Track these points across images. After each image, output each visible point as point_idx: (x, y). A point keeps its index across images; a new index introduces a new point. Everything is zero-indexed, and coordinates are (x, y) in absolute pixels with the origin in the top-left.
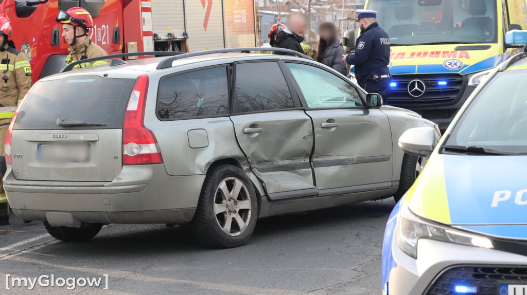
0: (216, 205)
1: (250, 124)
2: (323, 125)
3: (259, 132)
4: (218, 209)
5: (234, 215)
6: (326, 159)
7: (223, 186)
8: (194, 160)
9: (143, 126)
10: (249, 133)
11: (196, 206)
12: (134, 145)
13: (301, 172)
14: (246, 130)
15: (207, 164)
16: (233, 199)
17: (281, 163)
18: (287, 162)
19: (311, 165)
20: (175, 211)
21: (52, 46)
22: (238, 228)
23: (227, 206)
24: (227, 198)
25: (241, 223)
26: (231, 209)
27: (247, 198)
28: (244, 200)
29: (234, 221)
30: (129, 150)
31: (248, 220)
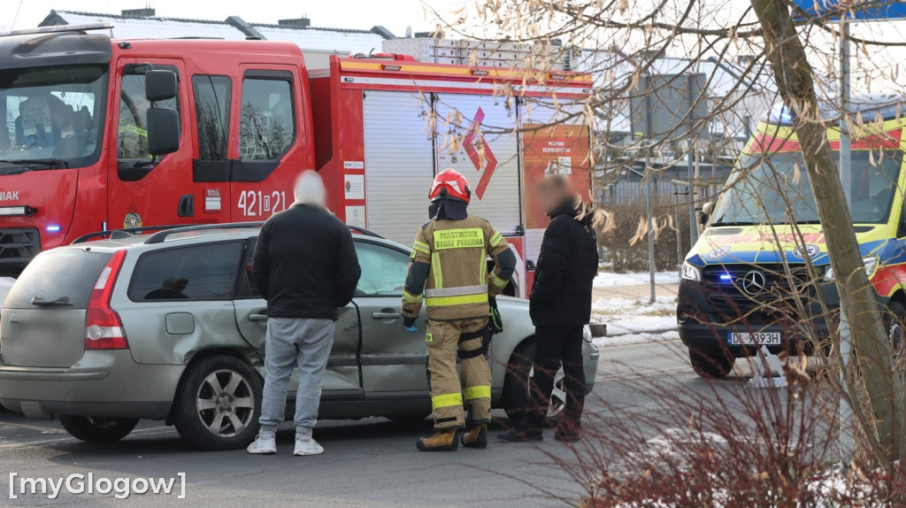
0: (200, 401)
2: (375, 314)
4: (202, 405)
5: (227, 414)
6: (383, 356)
7: (212, 379)
8: (171, 349)
9: (109, 306)
11: (171, 398)
12: (98, 327)
13: (341, 370)
14: (252, 316)
15: (189, 353)
16: (228, 396)
19: (359, 363)
21: (181, 217)
22: (231, 429)
23: (218, 402)
24: (218, 393)
25: (237, 423)
26: (223, 406)
27: (248, 395)
28: (243, 397)
29: (226, 420)
30: (92, 333)
31: (249, 421)
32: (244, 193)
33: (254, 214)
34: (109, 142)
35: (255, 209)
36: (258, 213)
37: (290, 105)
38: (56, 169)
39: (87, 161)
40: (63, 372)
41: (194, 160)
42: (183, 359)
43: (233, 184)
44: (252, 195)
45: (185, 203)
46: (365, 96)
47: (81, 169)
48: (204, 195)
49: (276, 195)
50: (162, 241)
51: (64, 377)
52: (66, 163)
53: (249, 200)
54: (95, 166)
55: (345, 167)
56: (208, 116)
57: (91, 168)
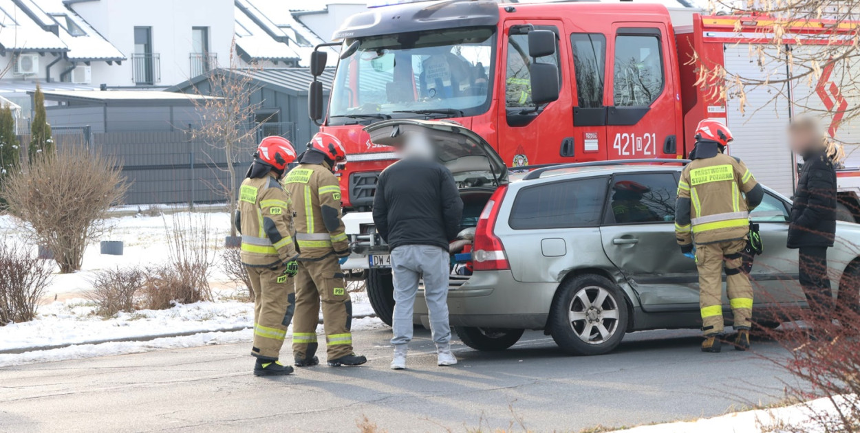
0: (572, 313)
1: (622, 235)
3: (636, 243)
4: (574, 316)
5: (596, 324)
7: (582, 294)
8: (547, 268)
9: (493, 234)
10: (619, 244)
11: (548, 312)
12: (482, 251)
14: (616, 241)
15: (563, 272)
16: (596, 308)
17: (668, 275)
18: (676, 275)
20: (525, 316)
21: (561, 156)
22: (600, 337)
23: (587, 314)
24: (587, 307)
25: (604, 331)
26: (592, 318)
27: (613, 308)
28: (610, 309)
29: (595, 330)
30: (478, 256)
31: (614, 330)
32: (618, 135)
33: (628, 153)
34: (498, 93)
35: (629, 149)
36: (631, 153)
37: (658, 58)
38: (453, 117)
39: (479, 110)
40: (454, 290)
41: (573, 108)
42: (557, 277)
43: (609, 127)
44: (626, 137)
45: (566, 146)
46: (725, 48)
47: (474, 117)
48: (584, 138)
49: (647, 137)
50: (538, 178)
51: (456, 294)
52: (462, 112)
53: (623, 142)
54: (486, 114)
55: (709, 111)
56: (587, 70)
57: (483, 116)
